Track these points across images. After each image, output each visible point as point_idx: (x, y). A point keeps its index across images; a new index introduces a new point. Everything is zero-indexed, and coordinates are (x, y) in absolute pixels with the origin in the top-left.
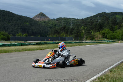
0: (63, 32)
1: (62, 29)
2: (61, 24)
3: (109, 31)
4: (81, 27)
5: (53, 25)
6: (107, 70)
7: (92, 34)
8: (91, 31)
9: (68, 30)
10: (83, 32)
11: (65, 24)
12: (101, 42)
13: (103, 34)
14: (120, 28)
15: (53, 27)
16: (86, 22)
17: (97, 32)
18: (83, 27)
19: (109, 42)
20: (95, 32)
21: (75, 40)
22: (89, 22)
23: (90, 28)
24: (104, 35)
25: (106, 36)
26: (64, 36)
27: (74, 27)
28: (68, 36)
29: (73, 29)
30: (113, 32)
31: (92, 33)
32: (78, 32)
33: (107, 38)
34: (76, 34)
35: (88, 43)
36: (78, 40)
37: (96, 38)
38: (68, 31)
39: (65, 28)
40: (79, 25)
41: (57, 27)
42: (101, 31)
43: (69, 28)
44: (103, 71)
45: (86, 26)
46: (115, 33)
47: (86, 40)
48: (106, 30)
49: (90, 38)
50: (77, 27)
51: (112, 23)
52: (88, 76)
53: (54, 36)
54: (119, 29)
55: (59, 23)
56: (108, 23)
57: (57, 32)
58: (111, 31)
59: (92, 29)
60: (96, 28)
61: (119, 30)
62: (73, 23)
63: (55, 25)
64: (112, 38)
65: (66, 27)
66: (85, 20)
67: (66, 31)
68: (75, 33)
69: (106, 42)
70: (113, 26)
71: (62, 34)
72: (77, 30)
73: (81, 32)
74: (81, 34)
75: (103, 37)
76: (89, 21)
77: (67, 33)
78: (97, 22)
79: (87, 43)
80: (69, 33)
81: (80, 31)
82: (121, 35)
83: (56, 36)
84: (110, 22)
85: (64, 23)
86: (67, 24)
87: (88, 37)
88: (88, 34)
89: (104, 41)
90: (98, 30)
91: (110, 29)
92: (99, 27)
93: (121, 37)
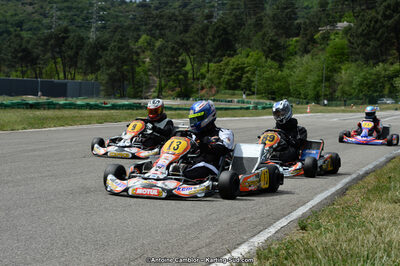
0: (54, 58)
1: (52, 41)
2: (46, 21)
3: (264, 59)
4: (139, 37)
5: (6, 22)
6: (283, 222)
7: (186, 73)
8: (180, 59)
9: (80, 47)
10: (148, 60)
11: (65, 23)
12: (226, 109)
13: (235, 70)
14: (310, 47)
15: (9, 33)
16: (161, 17)
17: (210, 61)
18: (144, 37)
19: (264, 108)
20: (201, 64)
21: (109, 95)
22: (173, 17)
24: (239, 78)
25: (250, 81)
26: (62, 75)
27: (107, 36)
28: (79, 78)
29: (101, 46)
30: (281, 67)
31: (188, 67)
32: (124, 62)
33: (253, 93)
34: (113, 70)
36: (122, 96)
37: (203, 88)
38: (77, 53)
39: (64, 38)
40: (129, 28)
41: (24, 34)
42: (225, 59)
43: (82, 39)
44: (270, 225)
45: (162, 36)
46: (286, 72)
48: (248, 55)
49: (178, 89)
50: (117, 36)
51: (276, 27)
52: (210, 243)
53: (14, 73)
54: (306, 51)
55: (36, 17)
56: (259, 25)
57: (26, 57)
58: (273, 59)
59: (187, 51)
60: (203, 45)
61: (307, 57)
62: (101, 18)
63: (20, 24)
64: (273, 93)
65: (72, 35)
66: (157, 8)
67: (70, 53)
68: (110, 65)
69: (248, 108)
70: (282, 41)
71: (51, 65)
72: (120, 49)
73: (137, 62)
74: (138, 69)
76: (174, 14)
77: (71, 62)
78: (209, 17)
80: (82, 63)
81: (135, 57)
82: (312, 79)
83: (23, 73)
84: (267, 22)
85: (60, 19)
86: (72, 22)
87: (165, 86)
88: (167, 69)
89: (238, 102)
90: (211, 53)
91: (264, 51)
92: (217, 41)
93: (315, 87)
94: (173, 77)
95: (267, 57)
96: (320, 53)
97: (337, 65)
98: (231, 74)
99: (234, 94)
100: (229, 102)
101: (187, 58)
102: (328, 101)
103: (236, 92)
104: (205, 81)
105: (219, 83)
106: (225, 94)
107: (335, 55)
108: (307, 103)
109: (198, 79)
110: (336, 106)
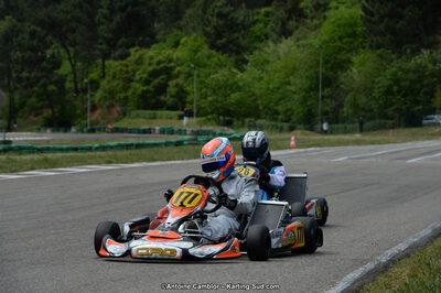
3: (206, 50)
7: (61, 81)
8: (49, 53)
12: (138, 146)
13: (154, 74)
14: (292, 23)
17: (106, 56)
20: (89, 61)
23: (41, 23)
24: (162, 89)
30: (241, 64)
31: (65, 68)
33: (190, 114)
35: (31, 150)
37: (94, 108)
42: (135, 53)
47: (9, 129)
48: (177, 44)
49: (48, 113)
54: (286, 33)
58: (223, 49)
59: (62, 38)
60: (92, 26)
61: (286, 45)
64: (227, 113)
69: (179, 144)
70: (240, 14)
75: (159, 106)
79: (20, 150)
82: (299, 83)
87: (22, 105)
88: (24, 75)
89: (162, 132)
90: (108, 42)
91: (207, 34)
92: (117, 18)
93: (305, 99)
94: (36, 88)
95: (212, 46)
96: (312, 35)
97: (343, 56)
98: (147, 82)
99: (154, 118)
100: (145, 132)
101: (62, 50)
102: (329, 124)
103: (159, 112)
104: (99, 95)
105: (126, 98)
106: (138, 116)
107: (340, 38)
108: (292, 129)
109: (85, 91)
110: (346, 132)
